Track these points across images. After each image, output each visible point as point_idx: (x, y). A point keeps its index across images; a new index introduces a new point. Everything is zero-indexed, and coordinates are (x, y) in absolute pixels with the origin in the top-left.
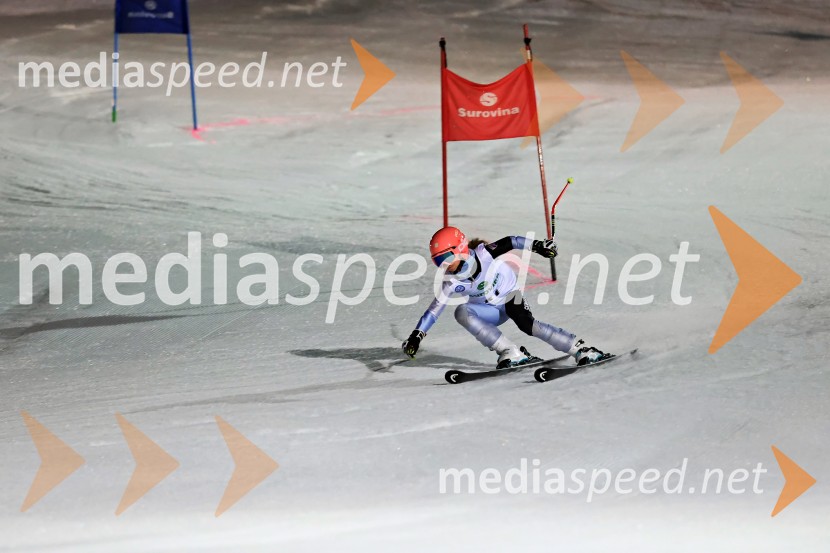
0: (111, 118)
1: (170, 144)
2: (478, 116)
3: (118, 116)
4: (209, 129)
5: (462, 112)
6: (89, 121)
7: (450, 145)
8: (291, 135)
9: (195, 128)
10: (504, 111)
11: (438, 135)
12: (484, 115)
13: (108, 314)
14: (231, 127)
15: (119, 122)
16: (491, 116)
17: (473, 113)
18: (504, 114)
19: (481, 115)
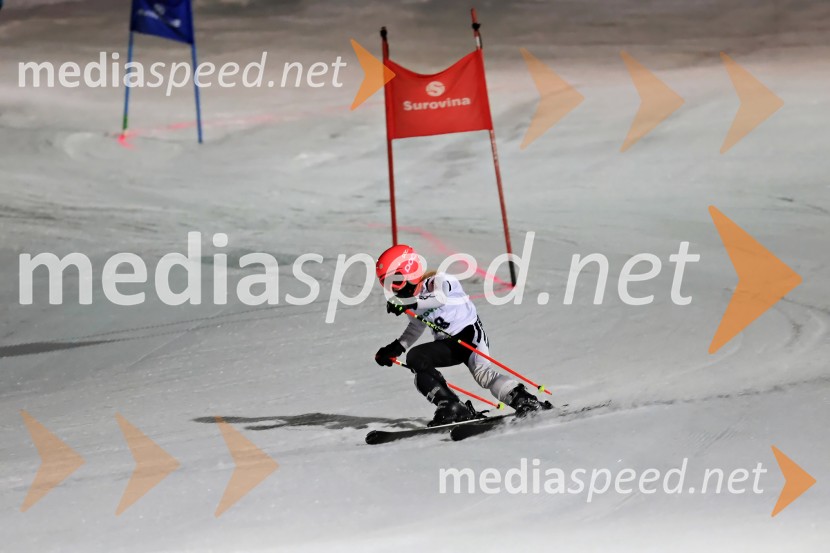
2: (425, 108)
12: (431, 106)
16: (439, 108)
17: (420, 104)
18: (454, 104)
19: (428, 106)
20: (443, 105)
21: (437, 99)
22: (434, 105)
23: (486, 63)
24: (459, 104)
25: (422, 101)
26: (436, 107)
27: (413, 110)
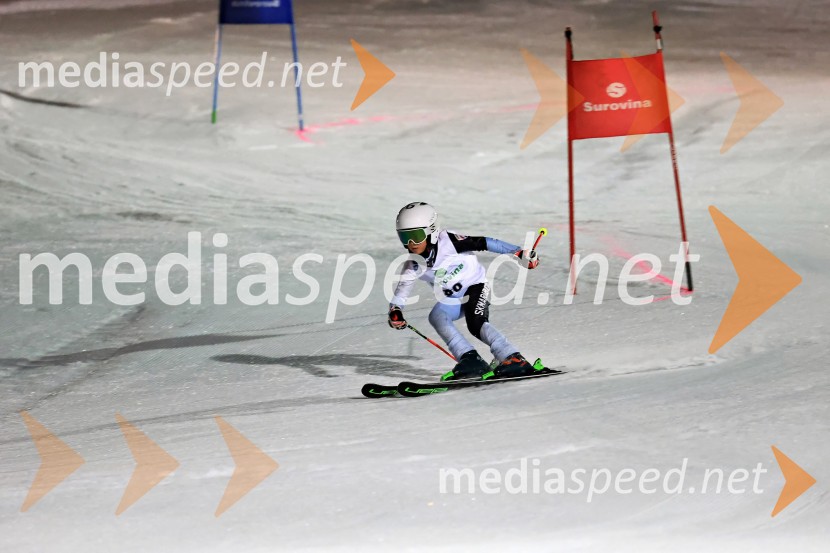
0: (210, 118)
1: (273, 147)
2: (606, 109)
3: (218, 117)
4: (316, 130)
5: (588, 107)
6: (188, 124)
7: (576, 143)
8: (405, 135)
9: (301, 129)
10: (635, 103)
11: (564, 133)
12: (612, 108)
13: (205, 332)
14: (340, 127)
15: (219, 124)
16: (620, 109)
17: (600, 106)
18: (635, 107)
19: (609, 108)
20: (623, 106)
21: (618, 100)
22: (614, 107)
23: (667, 66)
24: (640, 106)
25: (603, 103)
26: (616, 108)
27: (593, 112)
